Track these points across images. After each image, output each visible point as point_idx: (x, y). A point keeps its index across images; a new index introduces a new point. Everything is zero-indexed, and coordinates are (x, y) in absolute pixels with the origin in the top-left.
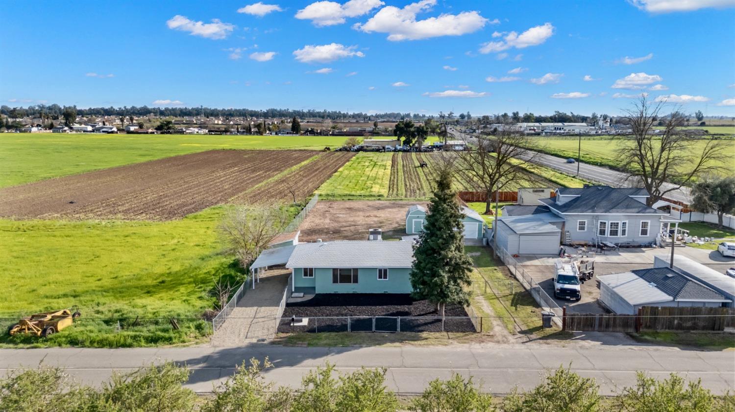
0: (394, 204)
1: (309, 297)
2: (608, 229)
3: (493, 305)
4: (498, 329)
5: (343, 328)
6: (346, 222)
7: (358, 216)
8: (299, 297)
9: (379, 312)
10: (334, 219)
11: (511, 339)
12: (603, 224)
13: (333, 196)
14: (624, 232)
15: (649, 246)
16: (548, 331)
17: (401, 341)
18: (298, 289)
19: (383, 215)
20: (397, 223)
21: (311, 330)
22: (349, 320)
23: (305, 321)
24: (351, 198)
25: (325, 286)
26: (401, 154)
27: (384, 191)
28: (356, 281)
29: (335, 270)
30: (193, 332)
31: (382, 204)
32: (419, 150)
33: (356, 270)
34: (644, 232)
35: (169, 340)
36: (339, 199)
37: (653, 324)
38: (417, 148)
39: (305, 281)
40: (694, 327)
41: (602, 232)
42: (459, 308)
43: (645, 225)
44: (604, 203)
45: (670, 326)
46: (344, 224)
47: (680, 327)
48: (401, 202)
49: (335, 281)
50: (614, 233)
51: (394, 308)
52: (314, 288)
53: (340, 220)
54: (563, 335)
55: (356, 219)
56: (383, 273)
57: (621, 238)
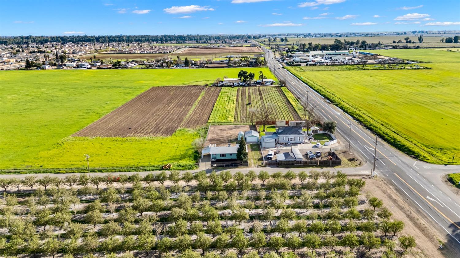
0: (235, 127)
1: (215, 160)
2: (290, 139)
3: (254, 161)
4: (253, 165)
5: (223, 166)
6: (221, 136)
7: (224, 133)
8: (213, 160)
9: (230, 163)
10: (217, 135)
11: (255, 167)
12: (289, 138)
13: (215, 122)
14: (294, 140)
15: (300, 144)
16: (262, 166)
17: (234, 168)
18: (213, 158)
19: (232, 132)
20: (236, 136)
21: (217, 167)
22: (224, 165)
23: (216, 165)
24: (221, 123)
25: (219, 157)
26: (241, 88)
27: (233, 120)
28: (225, 156)
29: (221, 154)
30: (195, 168)
31: (232, 127)
32: (249, 85)
33: (225, 154)
34: (299, 140)
35: (192, 169)
36: (217, 124)
37: (281, 164)
38: (248, 84)
39: (214, 156)
40: (289, 164)
41: (289, 140)
42: (246, 162)
43: (300, 138)
44: (290, 132)
45: (284, 164)
46: (220, 137)
47: (286, 164)
48: (238, 126)
49: (221, 156)
50: (291, 140)
51: (233, 162)
52: (216, 158)
53: (219, 135)
54: (265, 166)
55: (224, 134)
56: (231, 154)
57: (293, 142)
